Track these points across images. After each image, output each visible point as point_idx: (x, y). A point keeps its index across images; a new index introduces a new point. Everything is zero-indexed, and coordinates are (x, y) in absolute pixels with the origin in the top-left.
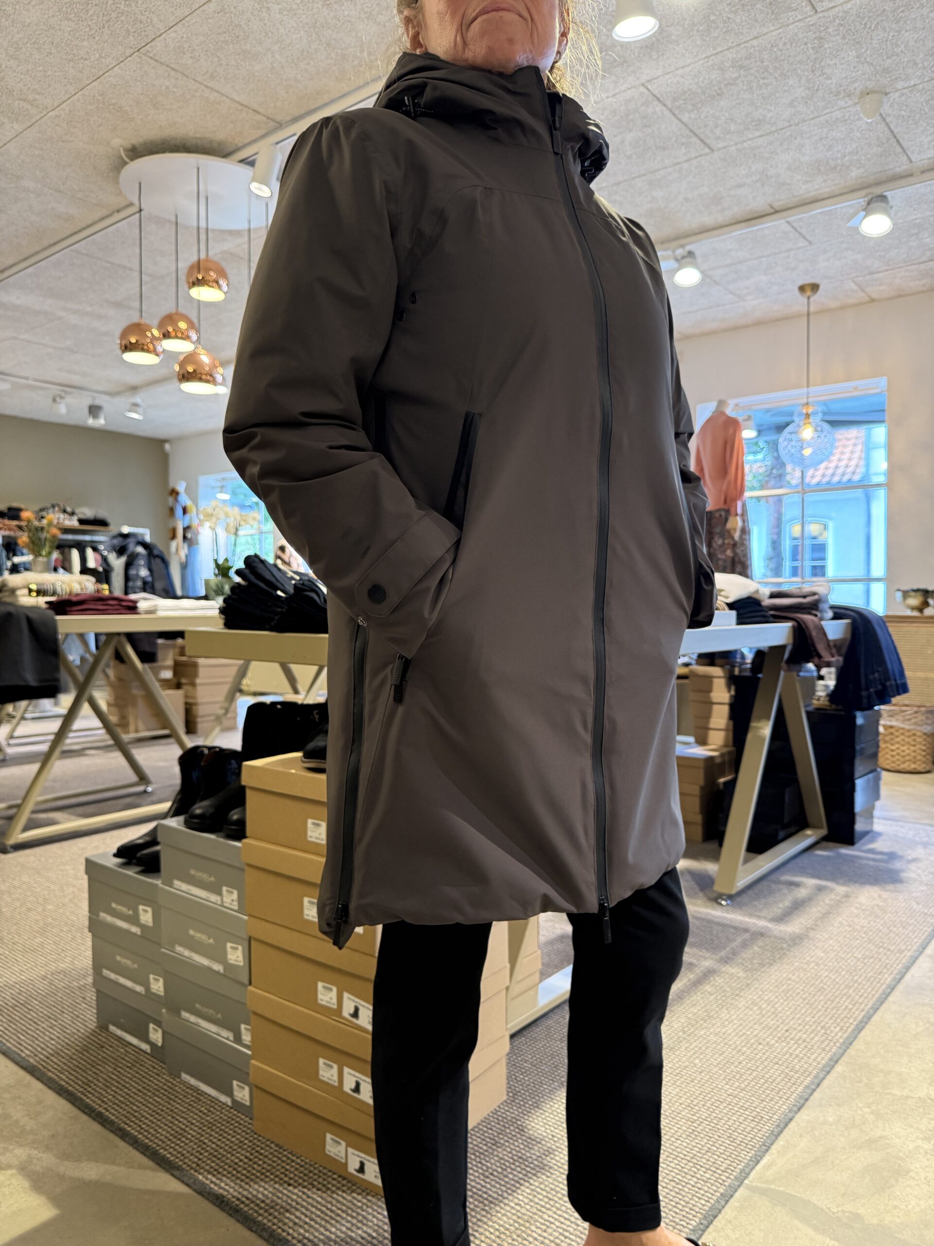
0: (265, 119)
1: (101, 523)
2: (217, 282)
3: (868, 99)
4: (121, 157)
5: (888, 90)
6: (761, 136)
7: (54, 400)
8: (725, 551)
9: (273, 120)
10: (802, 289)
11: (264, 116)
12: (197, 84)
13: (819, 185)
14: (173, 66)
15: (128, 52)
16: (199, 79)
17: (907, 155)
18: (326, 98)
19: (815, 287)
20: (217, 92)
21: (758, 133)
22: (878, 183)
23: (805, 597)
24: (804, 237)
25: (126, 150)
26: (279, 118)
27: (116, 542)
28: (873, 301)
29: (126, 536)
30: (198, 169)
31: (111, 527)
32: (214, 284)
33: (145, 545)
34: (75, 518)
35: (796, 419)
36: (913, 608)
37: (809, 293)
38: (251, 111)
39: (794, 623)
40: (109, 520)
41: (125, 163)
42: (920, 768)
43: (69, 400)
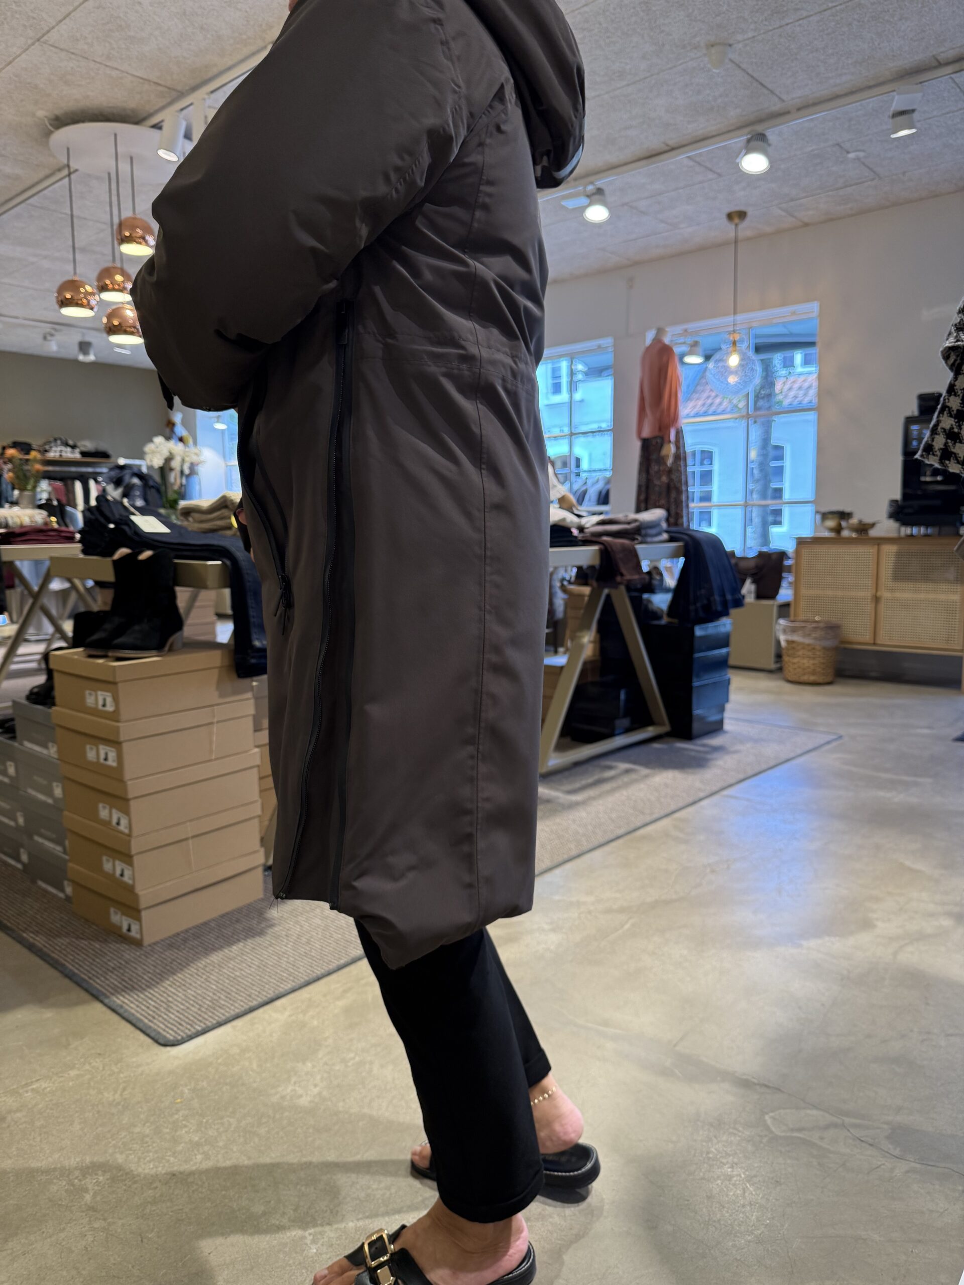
0: (166, 90)
1: (105, 455)
2: (144, 238)
3: (713, 50)
4: (46, 126)
5: (731, 42)
6: (628, 85)
7: (45, 338)
8: (659, 478)
9: (174, 90)
10: (730, 216)
11: (166, 87)
12: (98, 65)
13: (702, 126)
14: (72, 51)
15: (30, 42)
16: (98, 60)
17: (777, 96)
18: (215, 71)
19: (742, 215)
20: (116, 69)
21: (625, 83)
22: (760, 121)
23: (629, 523)
24: (711, 170)
25: (49, 119)
26: (179, 88)
27: (113, 473)
28: (806, 225)
29: (122, 468)
30: (115, 135)
31: (112, 460)
32: (141, 240)
33: (141, 476)
34: (77, 450)
35: (724, 347)
36: (831, 530)
37: (736, 220)
38: (152, 84)
39: (602, 546)
40: (110, 452)
41: (51, 132)
42: (820, 680)
43: (59, 337)
